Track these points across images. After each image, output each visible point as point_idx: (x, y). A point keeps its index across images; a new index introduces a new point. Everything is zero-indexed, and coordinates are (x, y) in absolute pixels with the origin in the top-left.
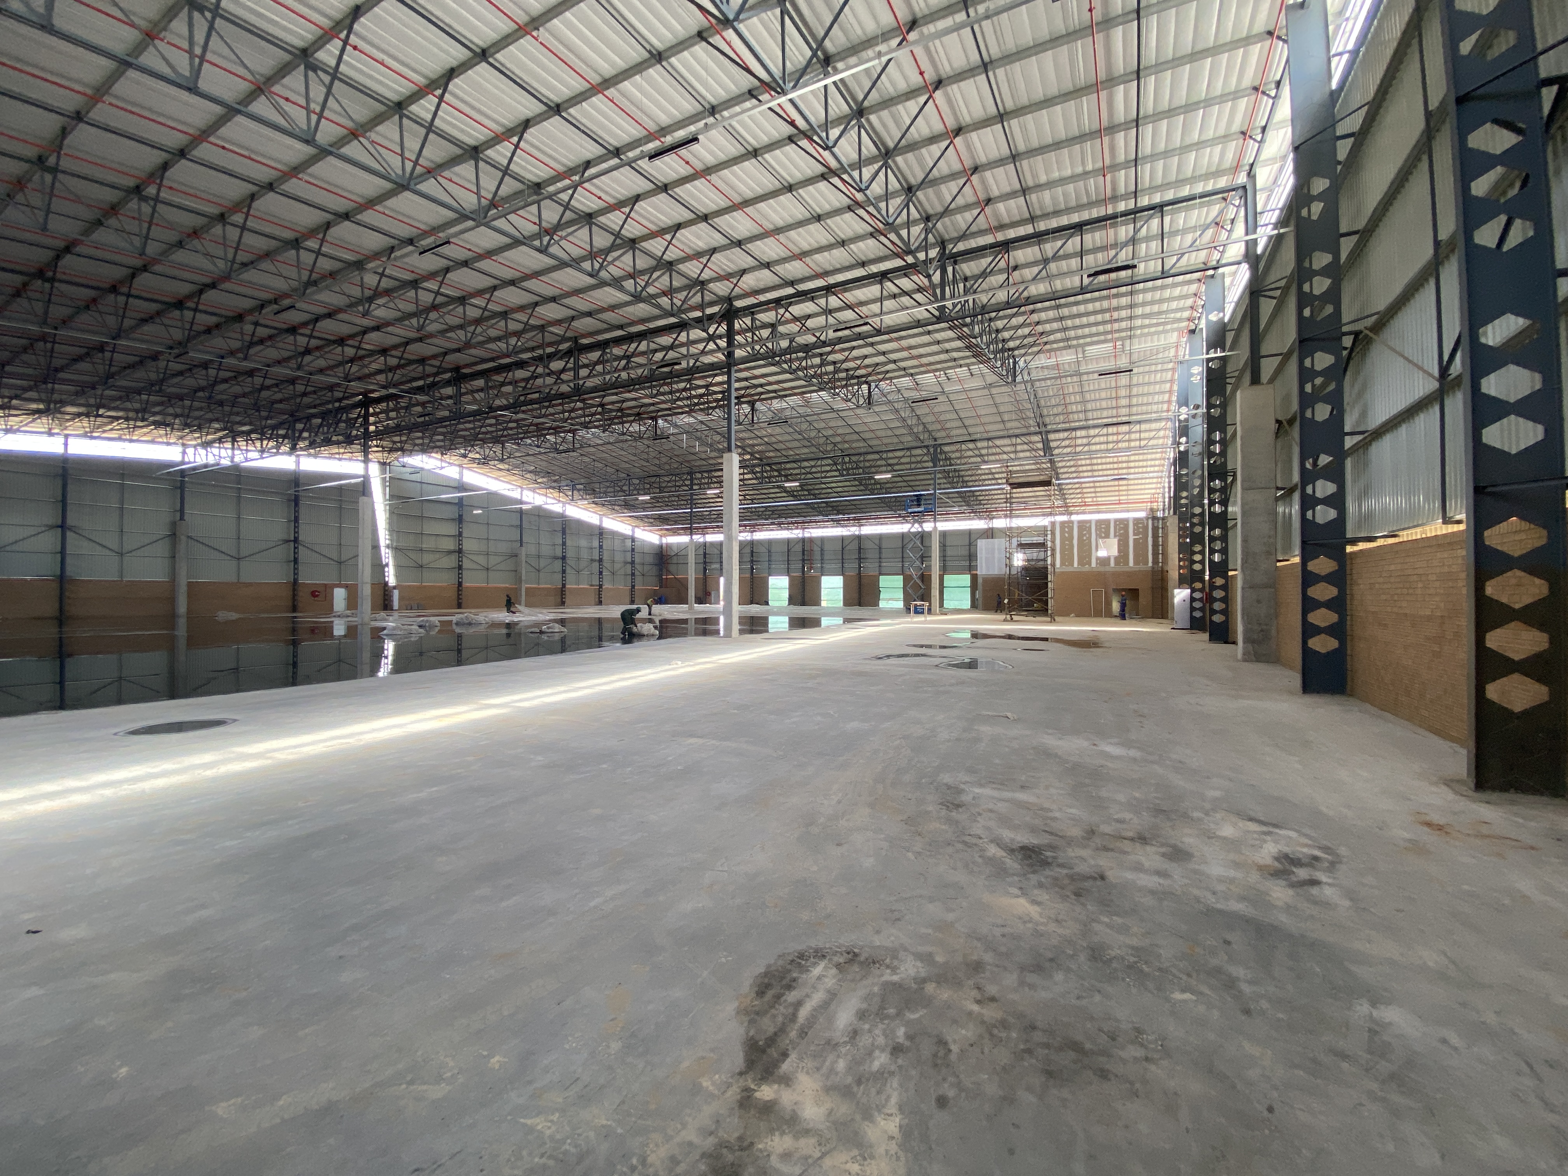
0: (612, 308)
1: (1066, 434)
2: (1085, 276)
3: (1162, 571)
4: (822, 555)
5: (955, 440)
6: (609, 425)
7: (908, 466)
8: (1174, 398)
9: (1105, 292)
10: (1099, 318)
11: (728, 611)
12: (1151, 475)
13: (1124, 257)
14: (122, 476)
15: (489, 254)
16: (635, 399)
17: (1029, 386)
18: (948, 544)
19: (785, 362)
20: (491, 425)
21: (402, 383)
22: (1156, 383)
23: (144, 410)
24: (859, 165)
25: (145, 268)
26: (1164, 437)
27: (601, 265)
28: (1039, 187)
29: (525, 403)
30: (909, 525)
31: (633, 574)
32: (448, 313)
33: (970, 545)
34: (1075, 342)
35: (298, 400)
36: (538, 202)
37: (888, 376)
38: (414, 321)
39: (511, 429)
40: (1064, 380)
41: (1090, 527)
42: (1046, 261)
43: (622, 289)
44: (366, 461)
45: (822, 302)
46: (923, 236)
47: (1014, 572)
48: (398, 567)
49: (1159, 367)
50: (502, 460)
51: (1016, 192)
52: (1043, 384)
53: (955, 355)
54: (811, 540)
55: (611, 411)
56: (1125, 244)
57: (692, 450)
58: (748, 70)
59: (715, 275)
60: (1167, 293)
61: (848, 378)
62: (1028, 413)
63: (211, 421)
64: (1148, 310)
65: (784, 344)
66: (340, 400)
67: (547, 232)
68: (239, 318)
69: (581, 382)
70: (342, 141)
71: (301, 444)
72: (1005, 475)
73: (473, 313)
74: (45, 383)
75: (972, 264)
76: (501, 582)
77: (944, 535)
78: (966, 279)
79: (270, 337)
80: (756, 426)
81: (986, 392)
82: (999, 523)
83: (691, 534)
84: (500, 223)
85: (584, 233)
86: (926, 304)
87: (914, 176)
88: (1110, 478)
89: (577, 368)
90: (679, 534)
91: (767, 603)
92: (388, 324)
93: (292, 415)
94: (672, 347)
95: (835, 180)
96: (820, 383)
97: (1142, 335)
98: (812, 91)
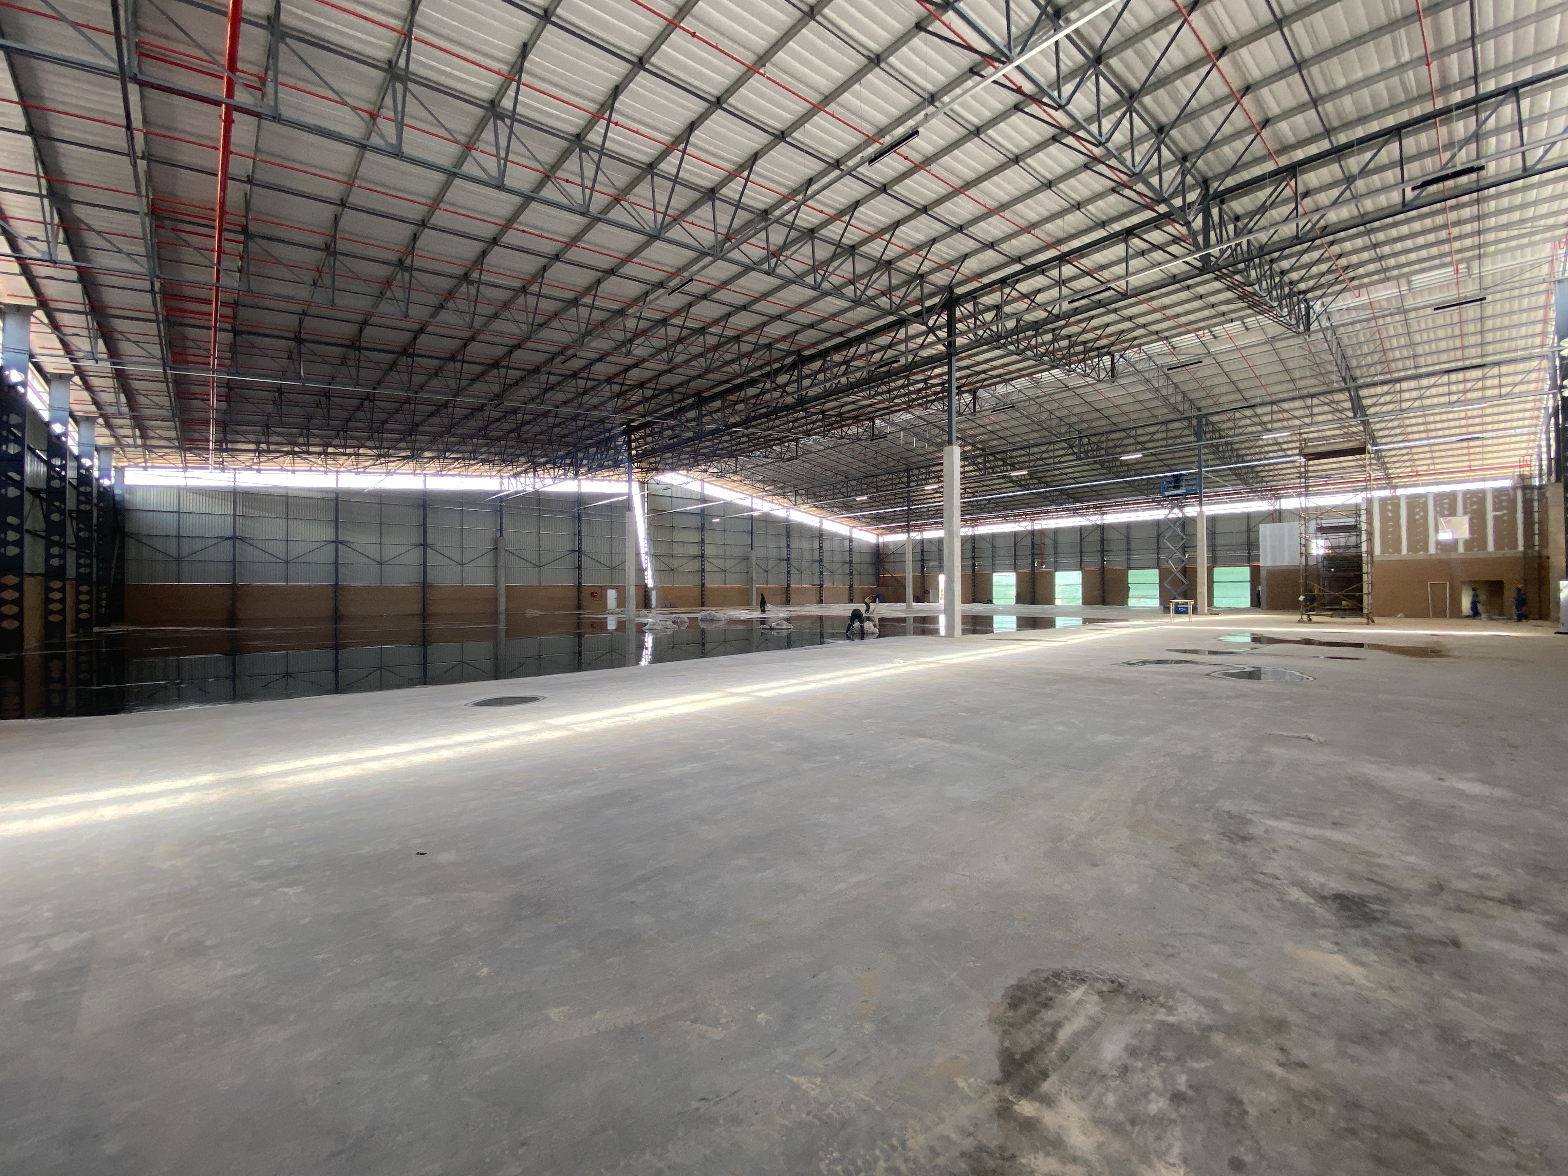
0: (833, 316)
1: (1386, 388)
2: (1408, 190)
3: (1540, 557)
4: (1055, 548)
5: (1226, 407)
6: (829, 431)
7: (1164, 443)
8: (1551, 328)
9: (1438, 206)
10: (1431, 238)
11: (949, 610)
12: (1519, 431)
13: (1463, 158)
14: (462, 504)
15: (724, 284)
16: (853, 403)
17: (1329, 334)
18: (1218, 530)
19: (1012, 343)
20: (726, 441)
21: (657, 411)
22: (1522, 311)
23: (475, 452)
24: (1098, 117)
25: (472, 339)
26: (1537, 381)
27: (823, 277)
28: (1335, 94)
29: (756, 418)
30: (1166, 511)
31: (851, 574)
32: (691, 344)
33: (1249, 531)
34: (1396, 273)
35: (579, 433)
36: (766, 228)
37: (1135, 343)
38: (665, 355)
39: (743, 443)
40: (1381, 322)
41: (1425, 504)
42: (1350, 180)
43: (842, 296)
44: (630, 481)
45: (1055, 273)
46: (1179, 179)
47: (1312, 562)
48: (657, 571)
49: (1526, 290)
50: (735, 473)
51: (1304, 105)
52: (1350, 329)
53: (1224, 308)
54: (1042, 532)
55: (831, 416)
56: (1466, 141)
57: (910, 447)
58: (970, 48)
59: (935, 265)
60: (1533, 195)
61: (1085, 352)
62: (1329, 367)
63: (519, 456)
64: (1504, 219)
65: (1010, 324)
66: (610, 430)
67: (774, 254)
68: (537, 370)
69: (804, 393)
70: (608, 208)
71: (582, 471)
72: (1298, 444)
73: (711, 341)
74: (411, 435)
75: (1246, 199)
76: (734, 583)
77: (1213, 520)
78: (1237, 218)
79: (559, 384)
80: (978, 415)
81: (1268, 347)
82: (1289, 503)
83: (908, 532)
84: (735, 255)
85: (807, 249)
86: (1184, 256)
87: (1166, 114)
88: (1455, 439)
89: (801, 378)
90: (896, 533)
91: (990, 601)
92: (644, 360)
93: (575, 446)
94: (890, 346)
95: (1070, 140)
96: (1053, 361)
97: (1496, 253)
98: (1042, 52)
